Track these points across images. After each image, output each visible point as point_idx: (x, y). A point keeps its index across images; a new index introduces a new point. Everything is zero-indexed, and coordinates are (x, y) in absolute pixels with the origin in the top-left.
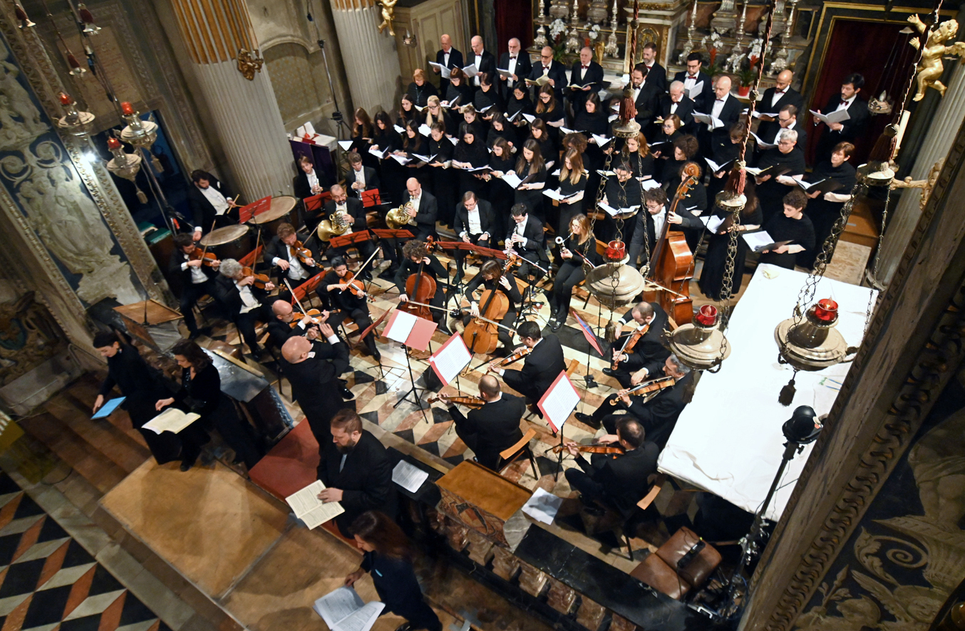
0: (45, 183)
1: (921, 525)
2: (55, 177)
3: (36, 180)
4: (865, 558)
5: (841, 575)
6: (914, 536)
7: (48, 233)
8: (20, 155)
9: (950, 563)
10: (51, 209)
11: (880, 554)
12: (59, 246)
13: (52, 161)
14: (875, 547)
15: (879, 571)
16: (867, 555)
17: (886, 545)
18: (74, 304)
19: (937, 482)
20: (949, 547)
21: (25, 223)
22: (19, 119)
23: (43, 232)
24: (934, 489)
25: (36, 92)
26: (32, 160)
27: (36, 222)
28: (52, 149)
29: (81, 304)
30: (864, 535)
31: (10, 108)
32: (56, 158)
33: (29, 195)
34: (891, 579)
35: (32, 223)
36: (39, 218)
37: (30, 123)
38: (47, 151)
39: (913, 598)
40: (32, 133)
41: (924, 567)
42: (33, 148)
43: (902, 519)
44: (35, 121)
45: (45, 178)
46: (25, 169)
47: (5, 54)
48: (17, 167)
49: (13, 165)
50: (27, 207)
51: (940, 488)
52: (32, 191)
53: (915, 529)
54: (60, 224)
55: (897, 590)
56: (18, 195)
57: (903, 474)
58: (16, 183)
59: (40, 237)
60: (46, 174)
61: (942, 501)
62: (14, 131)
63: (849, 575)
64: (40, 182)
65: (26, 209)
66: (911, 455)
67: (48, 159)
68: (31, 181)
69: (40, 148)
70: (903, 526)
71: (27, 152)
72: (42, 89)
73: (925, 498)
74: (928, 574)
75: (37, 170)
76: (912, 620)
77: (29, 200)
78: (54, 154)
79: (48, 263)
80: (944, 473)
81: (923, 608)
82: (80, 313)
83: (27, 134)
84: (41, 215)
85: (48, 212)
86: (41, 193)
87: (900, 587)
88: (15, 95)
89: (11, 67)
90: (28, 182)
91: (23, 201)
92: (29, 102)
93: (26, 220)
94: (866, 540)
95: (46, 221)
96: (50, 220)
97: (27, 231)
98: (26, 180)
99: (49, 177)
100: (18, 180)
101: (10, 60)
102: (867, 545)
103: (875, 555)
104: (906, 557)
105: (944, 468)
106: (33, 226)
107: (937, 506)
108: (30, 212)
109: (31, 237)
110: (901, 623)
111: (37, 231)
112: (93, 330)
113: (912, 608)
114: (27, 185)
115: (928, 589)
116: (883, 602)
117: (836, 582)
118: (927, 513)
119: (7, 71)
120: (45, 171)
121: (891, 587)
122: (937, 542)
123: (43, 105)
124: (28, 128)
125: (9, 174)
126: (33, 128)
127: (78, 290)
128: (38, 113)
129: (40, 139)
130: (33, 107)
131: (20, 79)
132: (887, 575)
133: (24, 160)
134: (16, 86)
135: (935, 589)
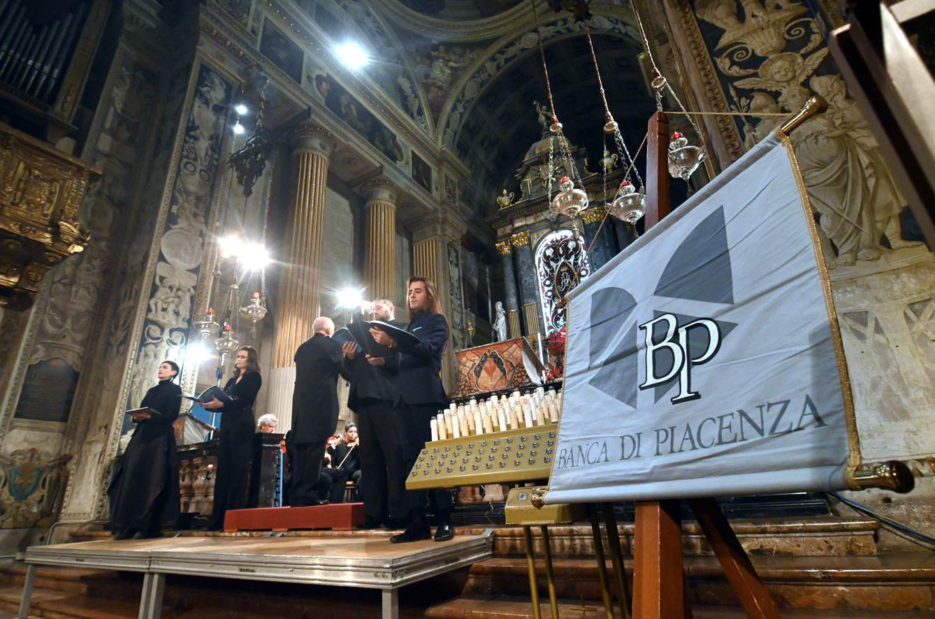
0: (162, 353)
1: (731, 35)
2: (169, 354)
3: (159, 348)
4: (730, 71)
5: (733, 93)
6: (734, 42)
7: (139, 383)
8: (162, 329)
9: (758, 39)
10: (153, 370)
11: (733, 63)
12: (138, 396)
13: (175, 344)
14: (727, 62)
15: (743, 72)
16: (729, 69)
17: (730, 56)
18: (113, 444)
19: (715, 16)
20: (749, 33)
21: (133, 365)
22: (177, 313)
23: (137, 380)
24: (718, 19)
25: (195, 307)
26: (166, 336)
27: (139, 371)
28: (181, 338)
29: (117, 449)
30: (718, 61)
31: (177, 306)
32: (179, 344)
33: (148, 353)
34: (752, 71)
35: (135, 369)
36: (142, 370)
37: (180, 319)
38: (177, 337)
39: (770, 71)
40: (177, 324)
41: (753, 51)
42: (171, 331)
43: (722, 40)
44: (183, 319)
45: (164, 351)
46: (159, 338)
47: (194, 284)
48: (155, 334)
49: (154, 332)
50: (141, 358)
51: (718, 17)
52: (152, 352)
53: (731, 39)
54: (150, 383)
55: (760, 74)
56: (143, 348)
57: (702, 23)
58: (147, 342)
59: (133, 382)
60: (167, 348)
61: (724, 20)
62: (169, 317)
63: (735, 88)
64: (160, 350)
65: (140, 358)
66: (698, 15)
67: (175, 342)
68: (156, 346)
69: (175, 334)
70: (726, 42)
71: (167, 331)
72: (199, 308)
73: (719, 24)
74: (759, 53)
75: (164, 343)
76: (785, 84)
77: (146, 355)
78: (179, 341)
79: (124, 400)
80: (714, 11)
81: (779, 72)
82: (110, 455)
83: (174, 323)
84: (145, 368)
85: (150, 369)
86: (155, 356)
87: (759, 71)
88: (184, 302)
89: (192, 291)
90: (154, 346)
91: (142, 353)
92: (188, 310)
93: (135, 365)
94: (721, 62)
95: (144, 375)
96: (147, 376)
97: (130, 371)
98: (154, 344)
99: (167, 351)
100: (150, 341)
101: (194, 288)
102: (723, 64)
103: (731, 66)
104: (742, 54)
105: (712, 10)
106: (134, 372)
107: (725, 24)
108: (141, 362)
109: (129, 376)
110: (784, 92)
111: (134, 377)
112: (107, 478)
113: (777, 77)
114: (152, 347)
115: (767, 60)
116: (764, 88)
117: (735, 99)
118: (726, 29)
119: (189, 291)
120: (168, 347)
121: (755, 75)
122: (743, 36)
123: (193, 315)
124: (177, 320)
125: (148, 334)
126: (180, 322)
127: (124, 436)
128: (188, 317)
129: (179, 329)
130: (188, 313)
131: (192, 298)
132: (748, 70)
133: (162, 334)
134: (188, 300)
135: (770, 57)
